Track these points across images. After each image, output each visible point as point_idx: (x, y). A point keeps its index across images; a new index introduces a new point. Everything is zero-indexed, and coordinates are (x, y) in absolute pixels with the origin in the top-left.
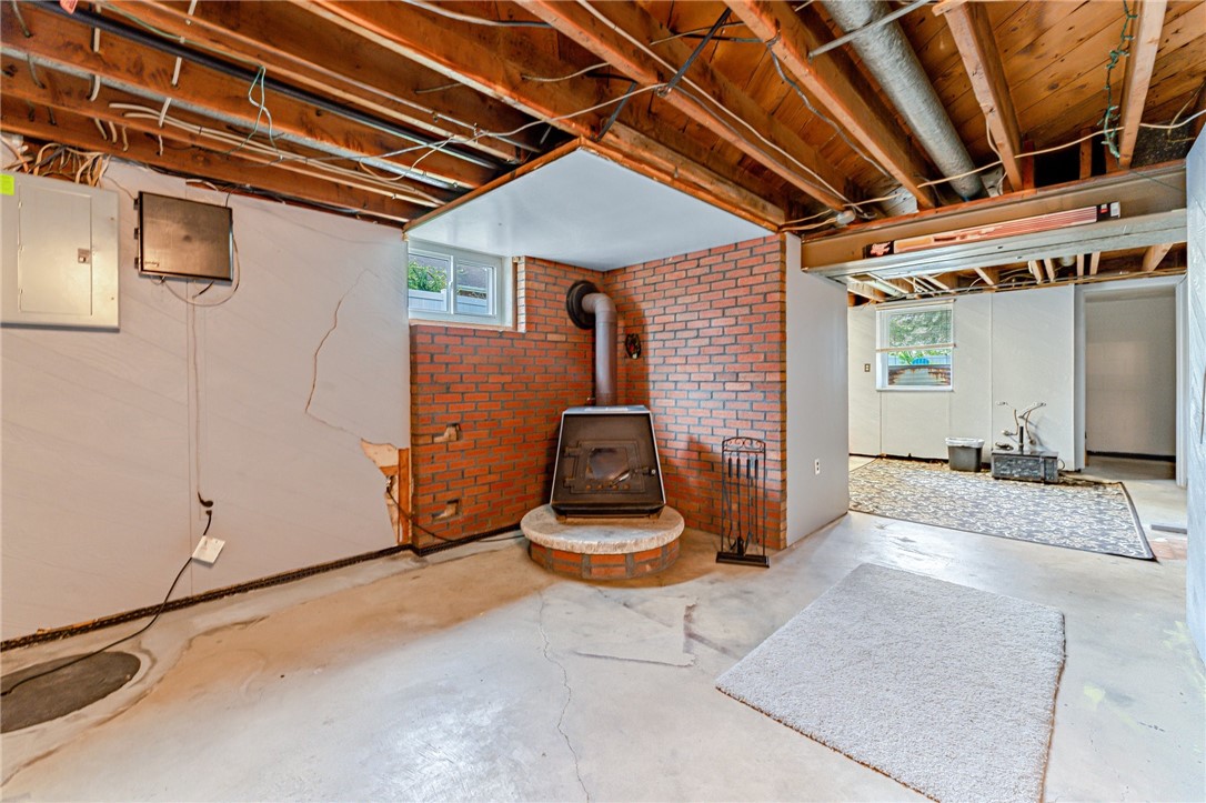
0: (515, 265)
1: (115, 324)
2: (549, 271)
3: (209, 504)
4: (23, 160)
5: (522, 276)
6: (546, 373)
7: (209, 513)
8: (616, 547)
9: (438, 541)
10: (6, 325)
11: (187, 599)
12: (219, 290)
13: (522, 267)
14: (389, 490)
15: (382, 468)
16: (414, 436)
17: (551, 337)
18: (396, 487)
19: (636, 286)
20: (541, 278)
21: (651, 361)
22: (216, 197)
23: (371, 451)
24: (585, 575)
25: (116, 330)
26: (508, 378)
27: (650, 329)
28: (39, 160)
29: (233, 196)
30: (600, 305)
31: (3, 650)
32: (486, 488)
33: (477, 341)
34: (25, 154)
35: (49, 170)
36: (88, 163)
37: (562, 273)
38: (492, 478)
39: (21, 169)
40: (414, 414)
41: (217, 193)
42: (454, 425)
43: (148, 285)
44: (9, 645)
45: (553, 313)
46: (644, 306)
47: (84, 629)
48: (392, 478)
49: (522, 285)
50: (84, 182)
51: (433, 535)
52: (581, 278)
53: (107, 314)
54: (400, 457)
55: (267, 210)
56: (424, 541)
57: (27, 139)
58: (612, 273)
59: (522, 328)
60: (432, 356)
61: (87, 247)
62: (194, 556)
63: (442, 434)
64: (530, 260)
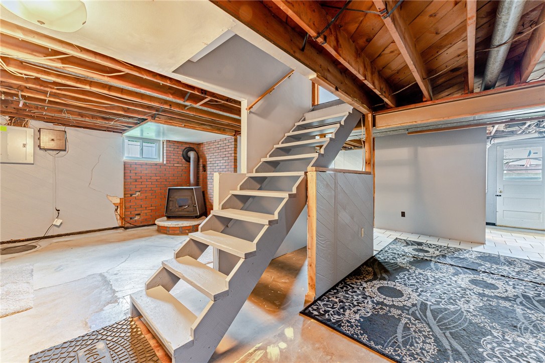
0: (164, 142)
1: (32, 162)
2: (175, 144)
3: (59, 210)
4: (9, 122)
5: (165, 146)
6: (174, 176)
7: (59, 213)
8: (176, 225)
9: (132, 226)
10: (1, 163)
11: (52, 236)
12: (62, 153)
13: (165, 143)
14: (116, 210)
15: (114, 204)
16: (125, 194)
17: (175, 165)
18: (119, 209)
19: (205, 149)
20: (172, 147)
21: (208, 173)
22: (62, 128)
23: (110, 198)
24: (168, 233)
25: (33, 164)
26: (158, 178)
27: (208, 163)
28: (13, 122)
29: (67, 127)
30: (192, 155)
31: (1, 244)
32: (150, 211)
33: (147, 167)
34: (9, 120)
35: (16, 124)
36: (26, 121)
37: (181, 145)
38: (152, 208)
39: (8, 124)
40: (125, 188)
41: (62, 127)
42: (139, 191)
43: (42, 152)
44: (3, 243)
45: (177, 157)
46: (207, 155)
47: (23, 241)
48: (117, 207)
49: (165, 149)
50: (25, 126)
51: (130, 224)
52: (188, 146)
53: (30, 160)
54: (120, 200)
55: (77, 131)
56: (127, 225)
57: (10, 117)
58: (199, 144)
59: (165, 162)
60: (130, 171)
61: (25, 143)
62: (54, 223)
63: (135, 194)
64: (168, 141)
